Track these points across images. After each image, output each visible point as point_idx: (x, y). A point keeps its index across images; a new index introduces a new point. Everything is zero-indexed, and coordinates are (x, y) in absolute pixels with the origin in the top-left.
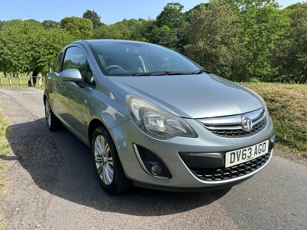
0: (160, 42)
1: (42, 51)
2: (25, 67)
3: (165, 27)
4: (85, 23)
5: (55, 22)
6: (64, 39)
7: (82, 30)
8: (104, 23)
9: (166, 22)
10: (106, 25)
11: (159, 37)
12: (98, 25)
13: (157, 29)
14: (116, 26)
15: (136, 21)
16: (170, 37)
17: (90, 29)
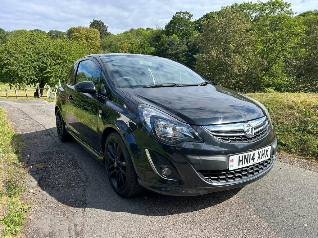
0: (168, 51)
1: (49, 61)
2: (31, 78)
3: (174, 36)
4: (92, 33)
5: (61, 32)
6: (71, 49)
7: (89, 40)
8: (111, 33)
9: (175, 31)
10: (113, 35)
11: (169, 47)
12: (105, 35)
13: (166, 38)
14: (124, 35)
15: (144, 30)
16: (179, 47)
17: (97, 39)
